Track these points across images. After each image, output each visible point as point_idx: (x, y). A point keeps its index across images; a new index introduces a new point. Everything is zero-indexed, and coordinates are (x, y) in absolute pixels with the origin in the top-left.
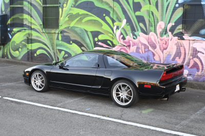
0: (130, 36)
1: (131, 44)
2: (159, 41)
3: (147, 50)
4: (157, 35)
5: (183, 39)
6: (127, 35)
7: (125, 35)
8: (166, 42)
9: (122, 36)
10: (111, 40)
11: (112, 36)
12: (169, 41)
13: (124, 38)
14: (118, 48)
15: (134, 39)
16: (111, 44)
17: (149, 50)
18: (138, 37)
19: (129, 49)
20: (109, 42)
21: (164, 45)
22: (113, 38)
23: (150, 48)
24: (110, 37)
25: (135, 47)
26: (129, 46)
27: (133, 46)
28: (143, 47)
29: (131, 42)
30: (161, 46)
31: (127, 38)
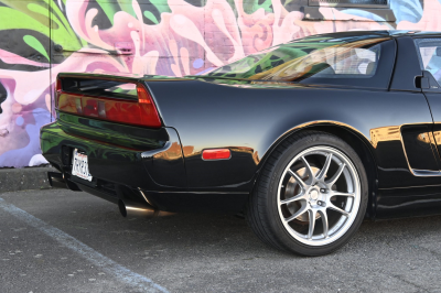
0: (131, 12)
1: (137, 45)
2: (243, 27)
3: (199, 63)
4: (234, 8)
5: (320, 19)
6: (117, 8)
7: (107, 9)
8: (265, 32)
9: (93, 12)
10: (45, 30)
11: (45, 12)
12: (275, 26)
13: (103, 22)
14: (79, 65)
15: (148, 22)
16: (41, 49)
17: (207, 64)
18: (162, 15)
19: (129, 64)
20: (30, 41)
21: (259, 42)
22: (50, 24)
23: (212, 57)
24: (37, 16)
25: (155, 54)
26: (128, 53)
27: (143, 52)
28: (185, 53)
29: (135, 36)
30: (250, 47)
31: (117, 19)
